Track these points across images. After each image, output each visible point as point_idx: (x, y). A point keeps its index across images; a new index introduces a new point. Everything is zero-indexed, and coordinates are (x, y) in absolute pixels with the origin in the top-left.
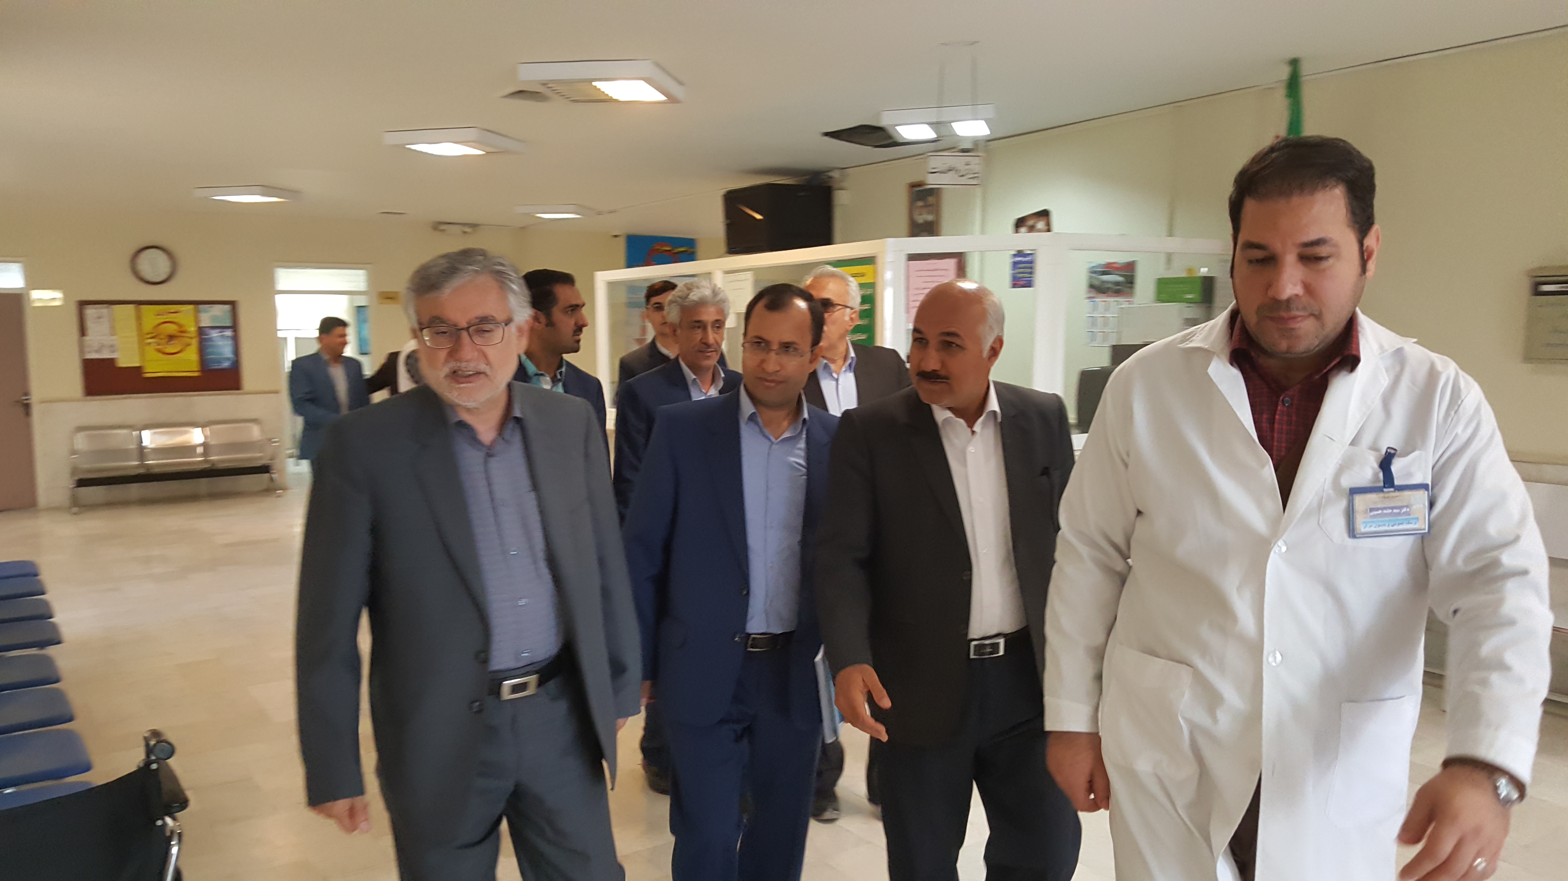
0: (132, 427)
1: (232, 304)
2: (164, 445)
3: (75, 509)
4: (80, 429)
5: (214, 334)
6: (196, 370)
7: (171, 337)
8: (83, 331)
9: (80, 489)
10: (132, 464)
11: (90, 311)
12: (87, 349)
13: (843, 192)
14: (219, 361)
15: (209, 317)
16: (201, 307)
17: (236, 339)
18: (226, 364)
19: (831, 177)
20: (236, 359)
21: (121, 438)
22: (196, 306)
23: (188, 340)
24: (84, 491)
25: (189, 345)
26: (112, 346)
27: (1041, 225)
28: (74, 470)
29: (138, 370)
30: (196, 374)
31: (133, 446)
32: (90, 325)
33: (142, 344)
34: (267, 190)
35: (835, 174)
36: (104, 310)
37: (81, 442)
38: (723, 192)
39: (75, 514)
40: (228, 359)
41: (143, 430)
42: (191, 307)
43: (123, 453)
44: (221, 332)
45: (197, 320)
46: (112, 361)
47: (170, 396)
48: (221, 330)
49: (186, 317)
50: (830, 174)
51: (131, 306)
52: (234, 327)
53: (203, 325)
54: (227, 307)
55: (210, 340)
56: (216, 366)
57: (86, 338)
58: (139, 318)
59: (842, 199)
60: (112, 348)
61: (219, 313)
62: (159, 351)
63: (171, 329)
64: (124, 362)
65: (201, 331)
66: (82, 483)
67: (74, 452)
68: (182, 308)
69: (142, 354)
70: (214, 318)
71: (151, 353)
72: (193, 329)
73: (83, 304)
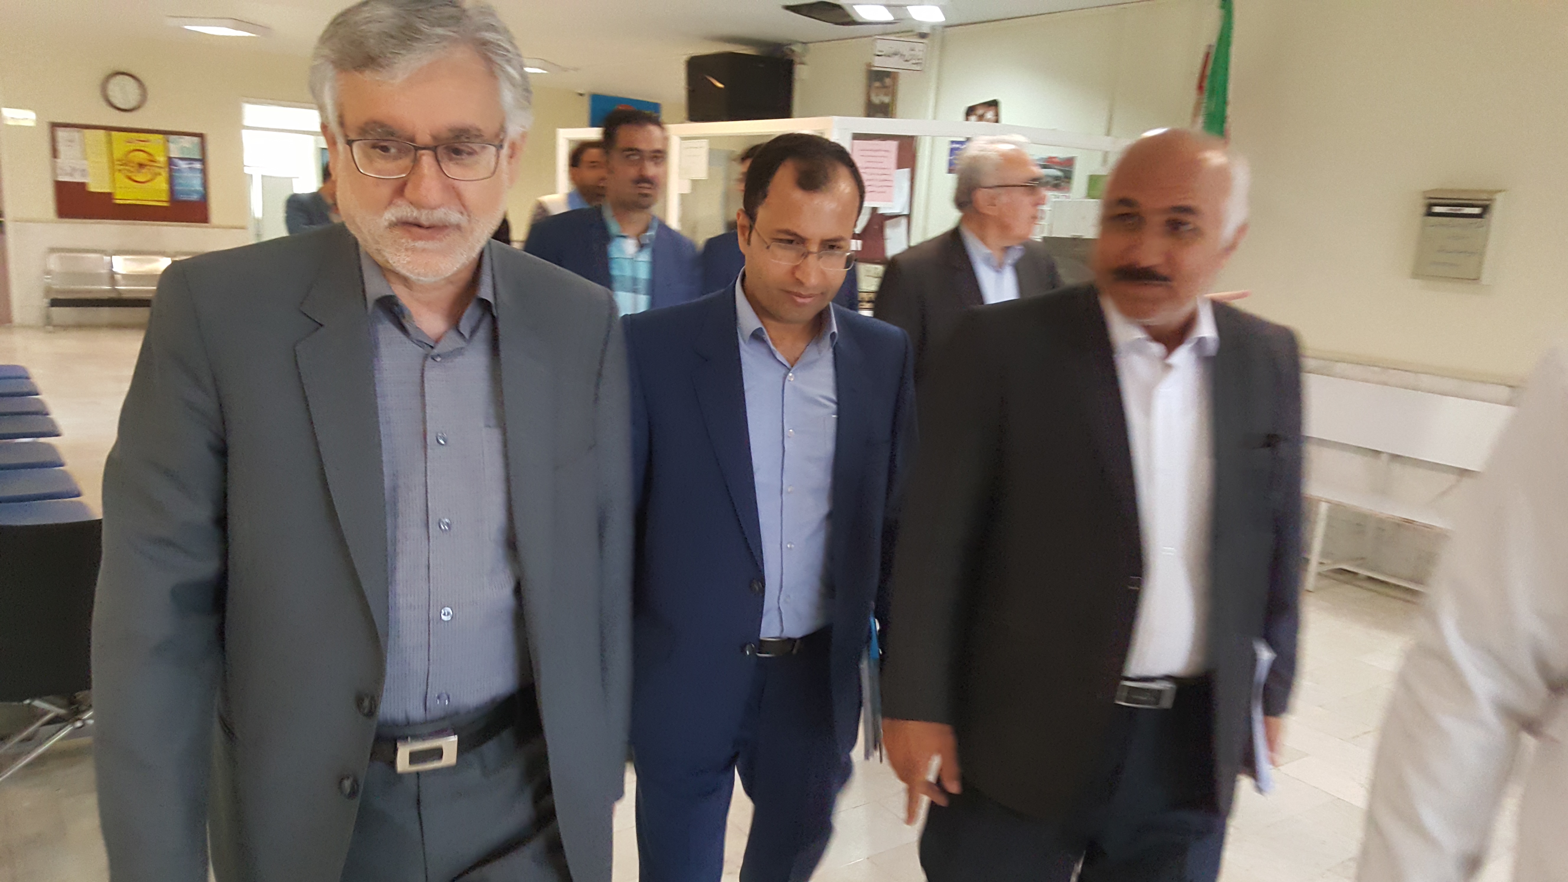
0: (104, 252)
1: (201, 136)
2: (133, 272)
3: (50, 328)
4: (53, 250)
5: (183, 165)
6: (164, 199)
7: (141, 166)
8: (55, 153)
9: (53, 309)
10: (103, 288)
11: (61, 134)
12: (59, 171)
13: (802, 66)
14: (189, 193)
15: (180, 147)
16: (172, 137)
17: (204, 172)
18: (195, 197)
19: (793, 51)
20: (203, 192)
21: (93, 262)
22: (165, 136)
23: (158, 170)
24: (55, 310)
25: (160, 174)
26: (84, 170)
27: (990, 115)
28: (48, 290)
29: (109, 196)
30: (165, 204)
31: (104, 271)
32: (62, 148)
33: (113, 171)
34: (239, 23)
35: (797, 48)
36: (75, 134)
37: (54, 263)
38: (686, 57)
39: (50, 332)
40: (196, 192)
41: (114, 255)
42: (161, 136)
43: (95, 277)
44: (190, 164)
45: (167, 150)
46: (83, 185)
47: (141, 224)
48: (189, 162)
49: (154, 145)
50: (794, 48)
51: (102, 132)
52: (203, 160)
53: (172, 156)
54: (196, 140)
55: (179, 171)
56: (185, 198)
57: (58, 160)
58: (110, 142)
59: (802, 74)
60: (84, 172)
61: (188, 145)
62: (130, 178)
63: (141, 157)
64: (95, 186)
65: (170, 161)
66: (56, 303)
67: (48, 273)
68: (151, 136)
69: (114, 181)
70: (183, 149)
71: (121, 179)
72: (162, 159)
73: (55, 126)
